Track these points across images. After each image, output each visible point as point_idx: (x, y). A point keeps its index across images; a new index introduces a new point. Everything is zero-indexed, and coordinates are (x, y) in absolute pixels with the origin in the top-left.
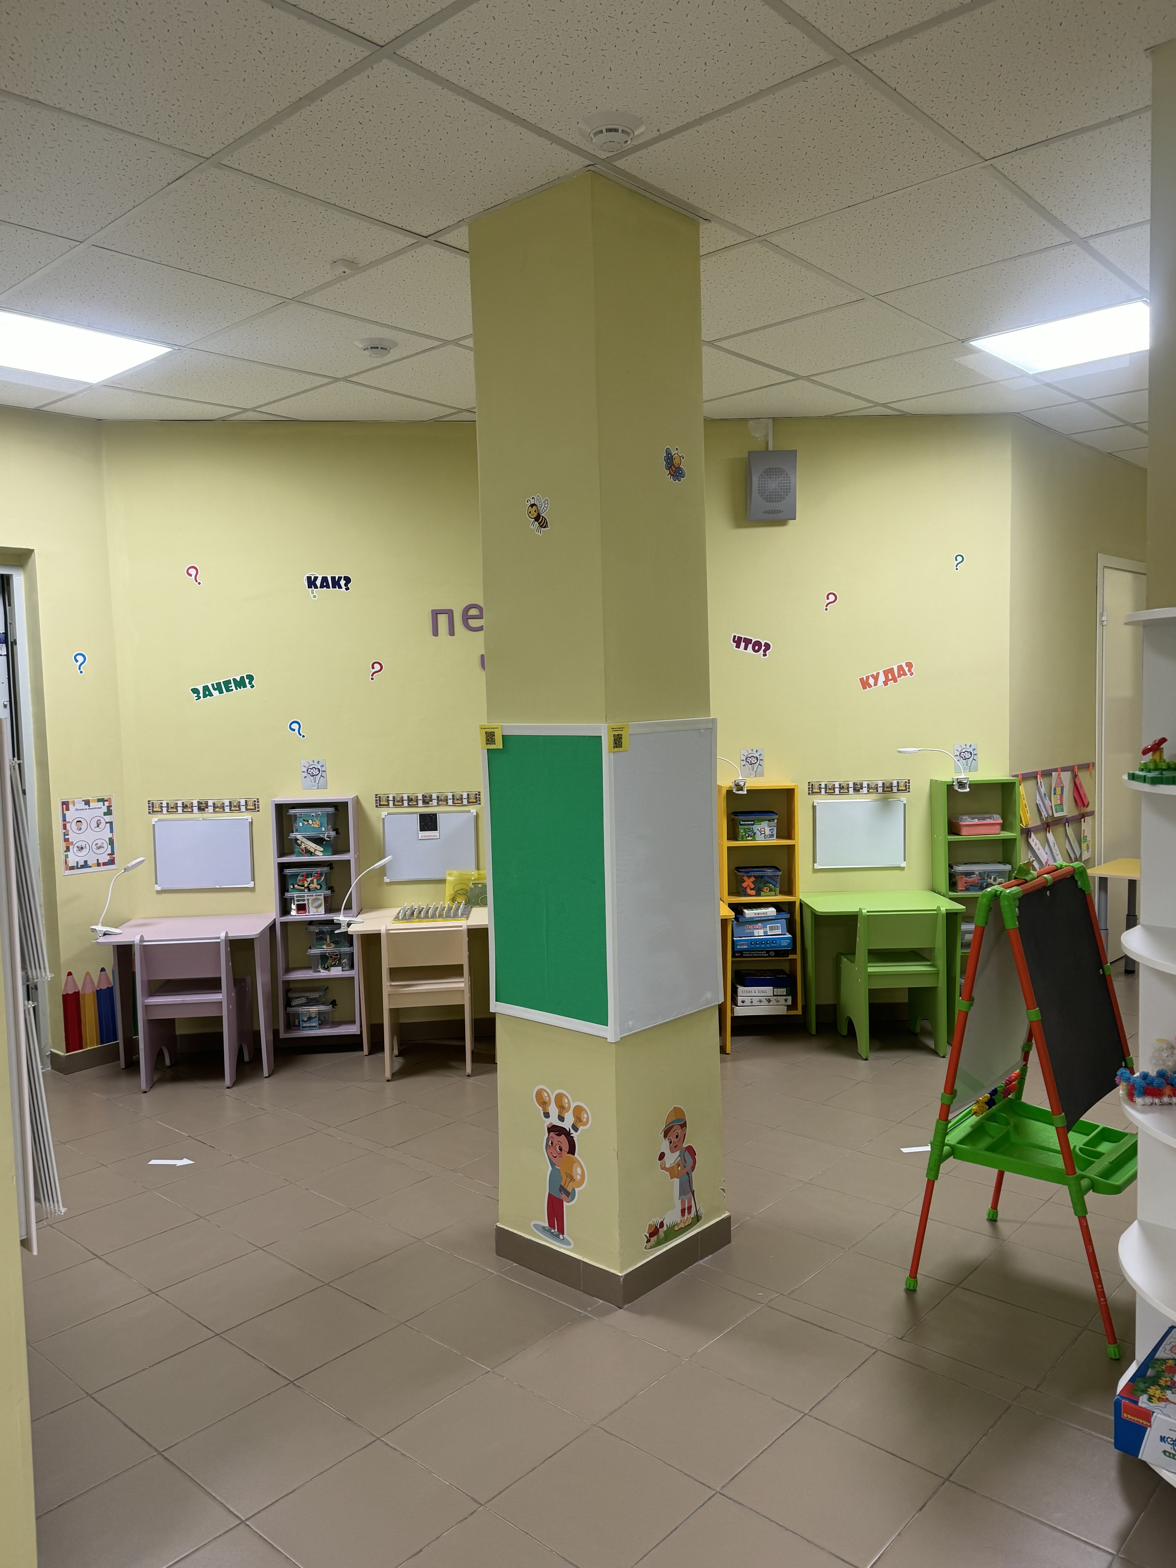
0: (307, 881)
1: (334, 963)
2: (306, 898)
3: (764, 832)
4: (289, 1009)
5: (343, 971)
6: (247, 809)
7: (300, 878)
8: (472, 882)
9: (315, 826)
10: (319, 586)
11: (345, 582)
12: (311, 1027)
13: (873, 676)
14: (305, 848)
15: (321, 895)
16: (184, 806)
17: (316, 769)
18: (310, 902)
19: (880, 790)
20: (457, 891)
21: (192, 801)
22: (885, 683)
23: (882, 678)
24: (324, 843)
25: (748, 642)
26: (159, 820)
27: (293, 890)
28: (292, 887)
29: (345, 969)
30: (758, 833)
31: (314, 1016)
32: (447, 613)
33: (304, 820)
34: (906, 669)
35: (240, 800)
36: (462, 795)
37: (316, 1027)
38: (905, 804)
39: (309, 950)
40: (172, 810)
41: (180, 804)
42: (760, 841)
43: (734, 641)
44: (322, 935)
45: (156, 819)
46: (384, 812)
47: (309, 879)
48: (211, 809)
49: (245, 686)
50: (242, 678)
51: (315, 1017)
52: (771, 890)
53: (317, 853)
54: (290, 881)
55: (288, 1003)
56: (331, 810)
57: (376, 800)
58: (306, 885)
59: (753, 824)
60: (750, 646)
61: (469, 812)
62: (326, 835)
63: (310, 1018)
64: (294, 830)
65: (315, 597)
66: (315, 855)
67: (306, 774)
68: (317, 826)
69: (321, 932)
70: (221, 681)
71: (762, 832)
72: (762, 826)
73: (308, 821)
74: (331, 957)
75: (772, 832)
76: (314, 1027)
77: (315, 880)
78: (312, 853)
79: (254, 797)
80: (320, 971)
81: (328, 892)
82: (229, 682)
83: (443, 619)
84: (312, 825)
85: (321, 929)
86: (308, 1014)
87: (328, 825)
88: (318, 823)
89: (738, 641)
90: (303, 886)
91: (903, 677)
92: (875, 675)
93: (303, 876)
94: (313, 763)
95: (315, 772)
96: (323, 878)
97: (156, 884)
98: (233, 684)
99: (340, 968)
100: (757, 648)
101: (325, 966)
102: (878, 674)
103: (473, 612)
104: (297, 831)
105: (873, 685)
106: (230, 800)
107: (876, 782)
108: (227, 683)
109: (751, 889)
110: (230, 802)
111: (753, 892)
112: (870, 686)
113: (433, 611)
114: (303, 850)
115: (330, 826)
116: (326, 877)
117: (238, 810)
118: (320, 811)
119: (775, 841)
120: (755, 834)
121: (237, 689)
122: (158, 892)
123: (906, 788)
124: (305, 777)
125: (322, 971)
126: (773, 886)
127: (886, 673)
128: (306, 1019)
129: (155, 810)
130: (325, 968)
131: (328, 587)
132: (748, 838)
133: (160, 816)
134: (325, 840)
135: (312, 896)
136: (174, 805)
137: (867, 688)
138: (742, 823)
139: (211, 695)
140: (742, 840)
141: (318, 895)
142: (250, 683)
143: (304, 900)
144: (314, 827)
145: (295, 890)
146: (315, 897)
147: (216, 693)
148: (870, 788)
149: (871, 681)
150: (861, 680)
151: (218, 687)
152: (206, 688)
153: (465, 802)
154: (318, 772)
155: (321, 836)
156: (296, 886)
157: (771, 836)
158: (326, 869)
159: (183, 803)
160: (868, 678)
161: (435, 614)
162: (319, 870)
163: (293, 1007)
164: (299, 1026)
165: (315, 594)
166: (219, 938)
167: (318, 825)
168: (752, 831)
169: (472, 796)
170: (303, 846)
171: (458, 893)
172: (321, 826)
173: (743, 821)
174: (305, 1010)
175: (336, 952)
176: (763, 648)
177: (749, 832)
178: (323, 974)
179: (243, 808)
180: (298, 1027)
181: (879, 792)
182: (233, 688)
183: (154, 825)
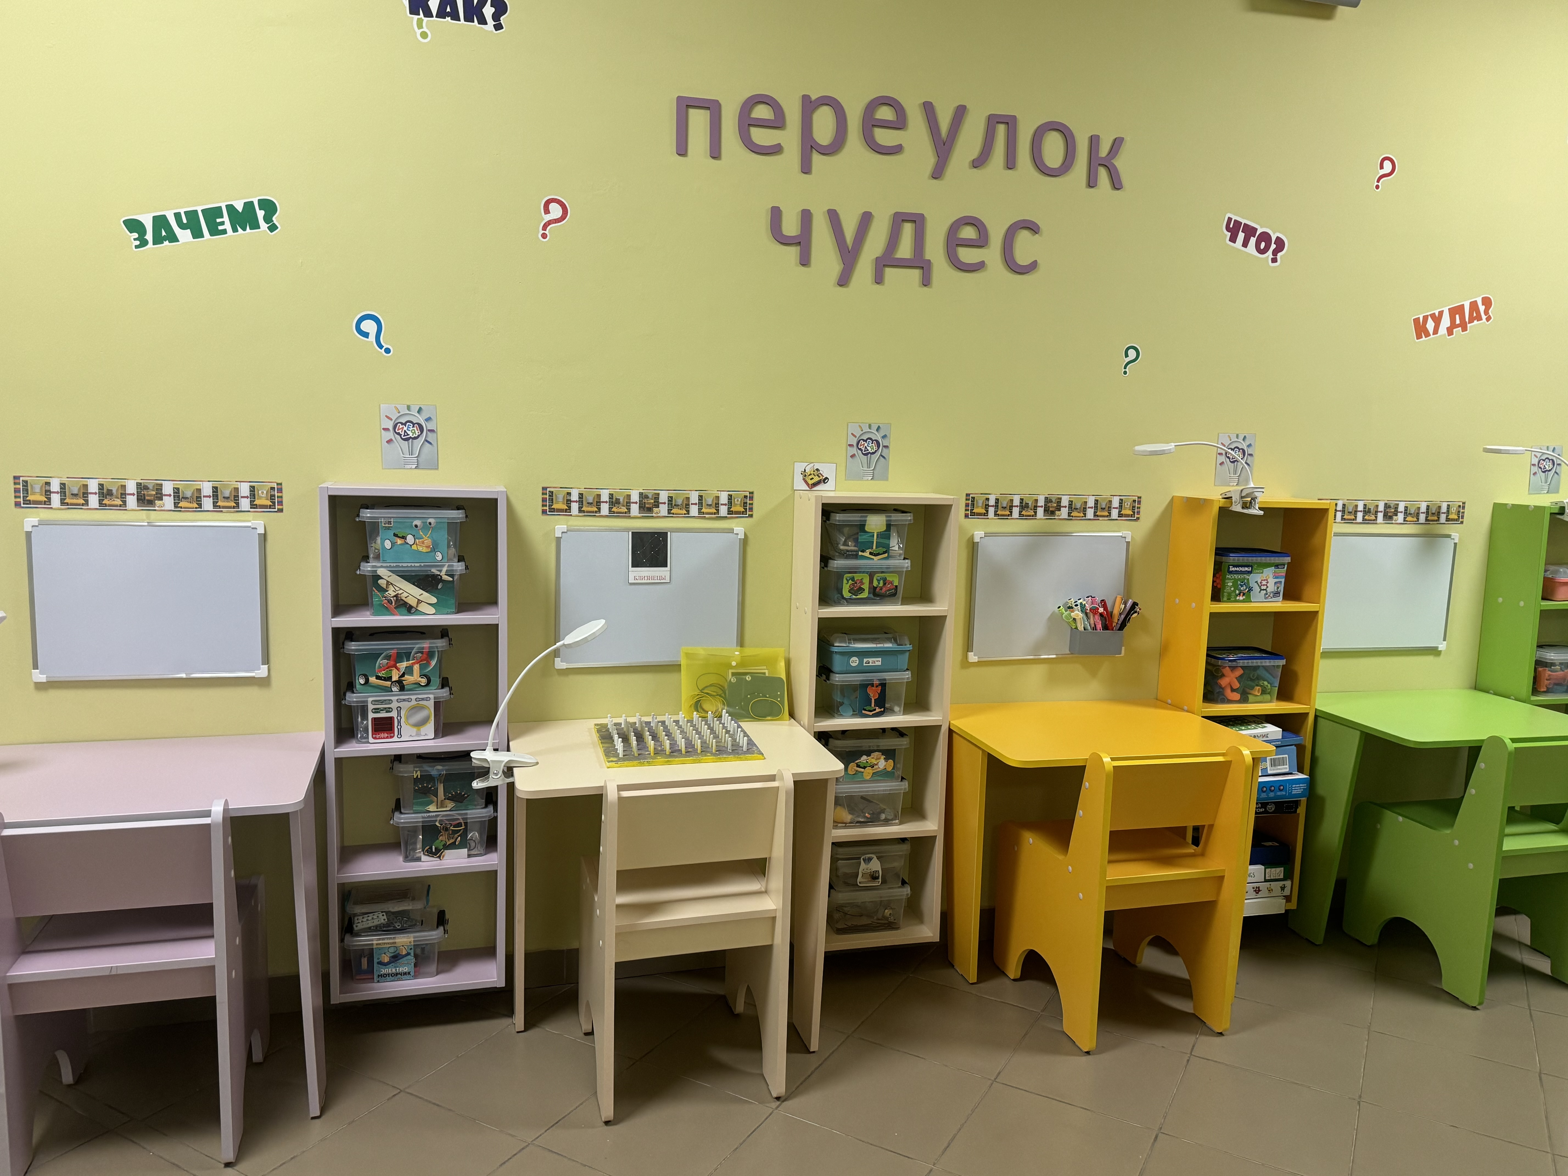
0: (398, 669)
1: (452, 841)
2: (394, 705)
3: (1264, 587)
4: (348, 938)
5: (469, 856)
6: (253, 506)
7: (382, 661)
8: (730, 671)
9: (420, 549)
10: (434, 12)
11: (493, 10)
12: (397, 974)
13: (1433, 316)
14: (396, 596)
15: (427, 699)
16: (104, 493)
17: (414, 424)
18: (403, 713)
19: (1422, 517)
20: (703, 689)
21: (123, 482)
22: (1450, 331)
23: (1446, 322)
24: (440, 586)
25: (1250, 231)
26: (42, 523)
27: (367, 688)
28: (362, 681)
29: (472, 852)
30: (1256, 588)
31: (404, 953)
32: (708, 108)
33: (395, 535)
34: (1482, 308)
35: (238, 485)
36: (718, 498)
37: (409, 973)
38: (1455, 544)
39: (397, 814)
40: (75, 501)
41: (93, 487)
42: (1259, 604)
43: (1228, 228)
44: (428, 783)
45: (34, 520)
46: (560, 525)
47: (403, 665)
48: (168, 502)
49: (255, 226)
50: (249, 206)
51: (408, 954)
52: (1264, 692)
53: (423, 608)
54: (359, 669)
55: (348, 928)
56: (457, 515)
57: (544, 500)
58: (395, 678)
59: (1250, 573)
60: (1253, 241)
61: (731, 531)
62: (445, 569)
63: (396, 958)
64: (371, 556)
65: (424, 35)
66: (418, 612)
67: (390, 435)
68: (425, 550)
69: (427, 778)
70: (199, 209)
71: (1263, 588)
72: (1264, 576)
73: (404, 538)
74: (446, 829)
75: (1278, 588)
76: (405, 974)
77: (416, 668)
78: (411, 607)
79: (273, 478)
80: (419, 859)
81: (444, 693)
82: (217, 211)
83: (698, 120)
84: (414, 547)
85: (427, 771)
86: (392, 950)
87: (449, 546)
88: (428, 542)
89: (1234, 229)
90: (389, 679)
91: (1476, 322)
92: (1437, 315)
93: (388, 657)
94: (408, 412)
95: (412, 432)
96: (433, 663)
97: (35, 666)
98: (226, 218)
99: (465, 851)
100: (1263, 245)
101: (431, 848)
102: (1441, 313)
103: (762, 112)
104: (377, 557)
105: (1431, 331)
106: (216, 484)
107: (1417, 504)
108: (213, 214)
109: (1233, 690)
110: (215, 489)
111: (1236, 696)
112: (1427, 334)
113: (679, 99)
114: (390, 602)
115: (453, 551)
116: (440, 661)
117: (234, 507)
118: (432, 516)
119: (1279, 604)
120: (1250, 589)
121: (235, 230)
122: (39, 686)
123: (1458, 516)
124: (389, 441)
125: (424, 858)
126: (1269, 685)
127: (1453, 312)
128: (386, 960)
129: (30, 498)
130: (430, 853)
131: (455, 16)
132: (1238, 598)
133: (44, 514)
134: (441, 580)
135: (409, 700)
136: (79, 489)
137: (1422, 338)
138: (1232, 569)
139: (173, 238)
140: (1229, 600)
141: (423, 699)
142: (268, 219)
143: (389, 710)
144: (418, 551)
145: (370, 688)
146: (414, 703)
147: (184, 236)
148: (1411, 514)
149: (1430, 325)
150: (1416, 321)
151: (191, 222)
152: (160, 222)
153: (723, 510)
154: (417, 433)
155: (434, 571)
156: (372, 679)
157: (1276, 594)
158: (441, 643)
159: (101, 486)
160: (1425, 318)
161: (685, 105)
162: (426, 644)
163: (358, 935)
164: (371, 970)
165: (425, 29)
166: (207, 814)
167: (428, 547)
168: (1247, 584)
169: (738, 501)
170: (391, 592)
171: (707, 694)
172: (434, 549)
173: (1234, 566)
174: (386, 941)
175: (458, 819)
176: (1273, 246)
177: (1242, 586)
178: (427, 865)
179: (245, 504)
180: (369, 975)
181: (1420, 521)
182: (227, 226)
183: (28, 535)
